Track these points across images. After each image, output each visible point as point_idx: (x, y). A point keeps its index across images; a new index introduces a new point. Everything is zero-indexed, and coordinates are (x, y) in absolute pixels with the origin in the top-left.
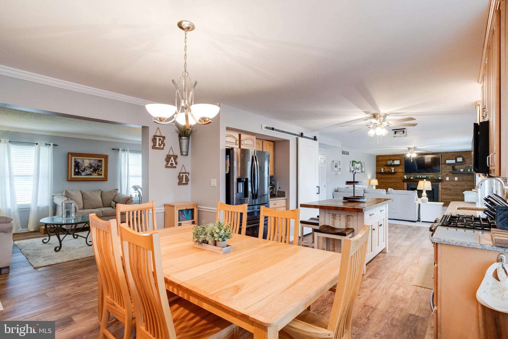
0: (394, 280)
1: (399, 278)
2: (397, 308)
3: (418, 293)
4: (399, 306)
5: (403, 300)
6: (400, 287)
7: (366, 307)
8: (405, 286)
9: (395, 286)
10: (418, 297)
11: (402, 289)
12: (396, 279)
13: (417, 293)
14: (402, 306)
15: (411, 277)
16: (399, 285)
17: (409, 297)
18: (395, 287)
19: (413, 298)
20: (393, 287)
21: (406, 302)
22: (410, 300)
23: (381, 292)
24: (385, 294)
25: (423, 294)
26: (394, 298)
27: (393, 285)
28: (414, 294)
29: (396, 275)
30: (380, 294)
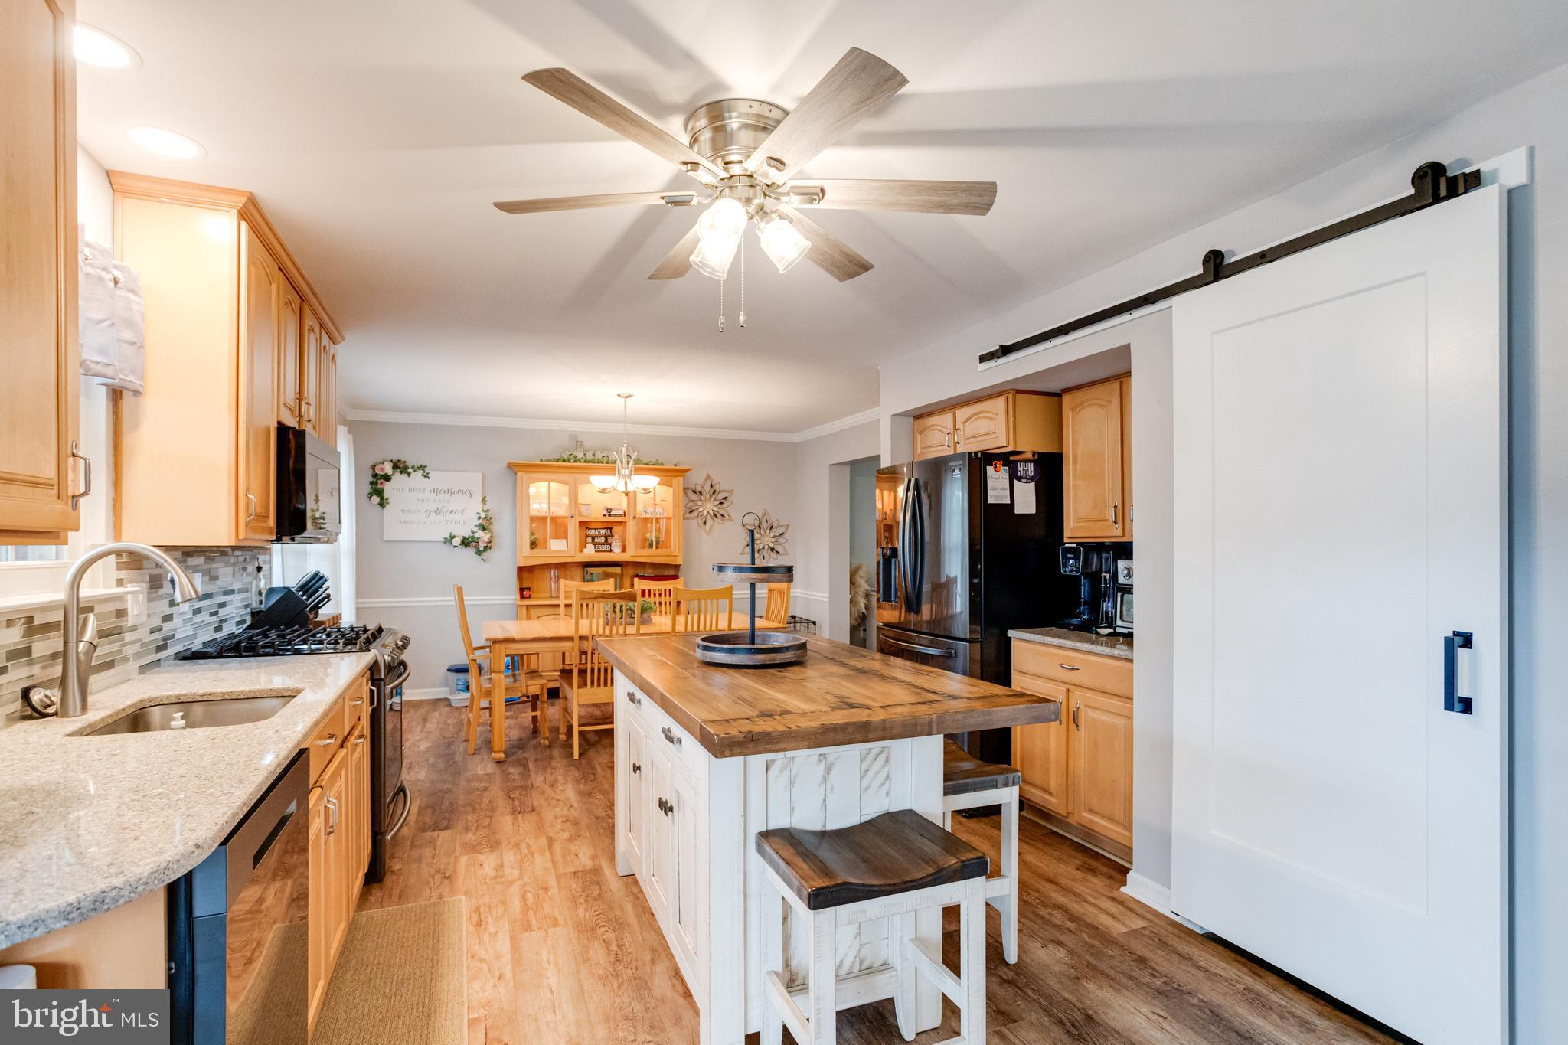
0: (525, 892)
1: (516, 905)
2: (477, 829)
3: (445, 877)
4: (474, 834)
5: (473, 848)
6: (496, 877)
7: (530, 809)
8: (486, 883)
9: (511, 873)
10: (442, 867)
11: (488, 870)
12: (524, 898)
13: (447, 875)
14: (470, 835)
15: (482, 928)
16: (503, 880)
17: (464, 860)
18: (507, 870)
19: (452, 860)
20: (512, 868)
21: (464, 846)
22: (457, 854)
23: (528, 845)
24: (517, 845)
25: (431, 880)
26: (494, 845)
27: (516, 873)
28: (455, 872)
29: (531, 912)
30: (527, 840)
